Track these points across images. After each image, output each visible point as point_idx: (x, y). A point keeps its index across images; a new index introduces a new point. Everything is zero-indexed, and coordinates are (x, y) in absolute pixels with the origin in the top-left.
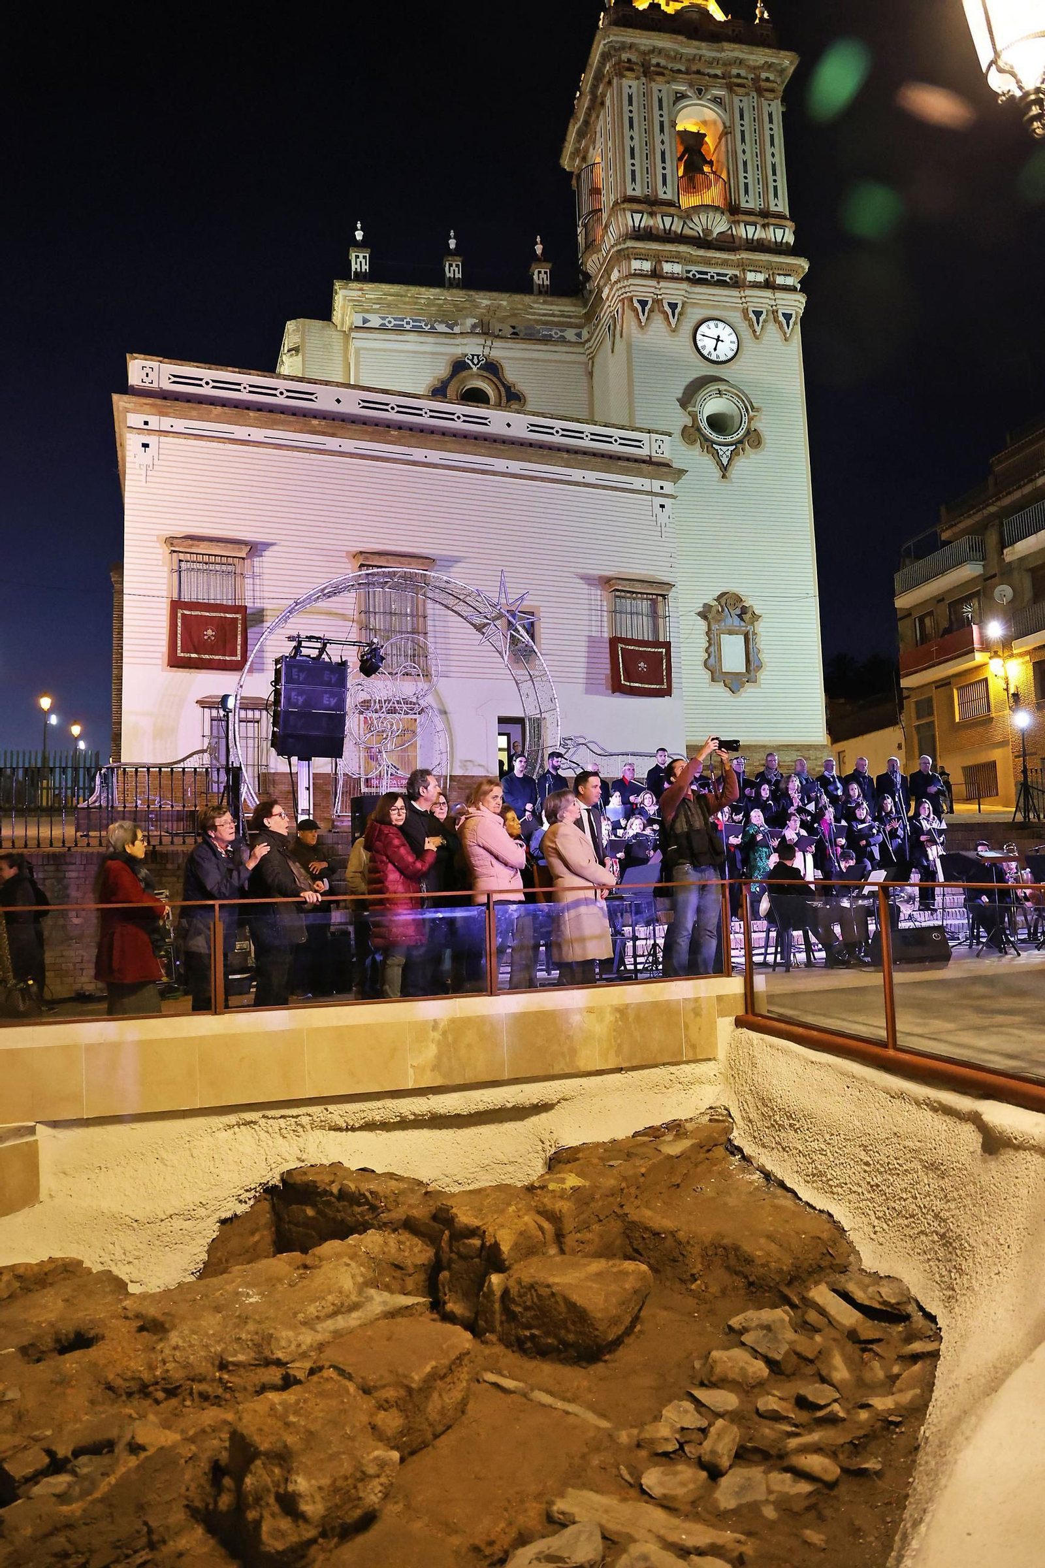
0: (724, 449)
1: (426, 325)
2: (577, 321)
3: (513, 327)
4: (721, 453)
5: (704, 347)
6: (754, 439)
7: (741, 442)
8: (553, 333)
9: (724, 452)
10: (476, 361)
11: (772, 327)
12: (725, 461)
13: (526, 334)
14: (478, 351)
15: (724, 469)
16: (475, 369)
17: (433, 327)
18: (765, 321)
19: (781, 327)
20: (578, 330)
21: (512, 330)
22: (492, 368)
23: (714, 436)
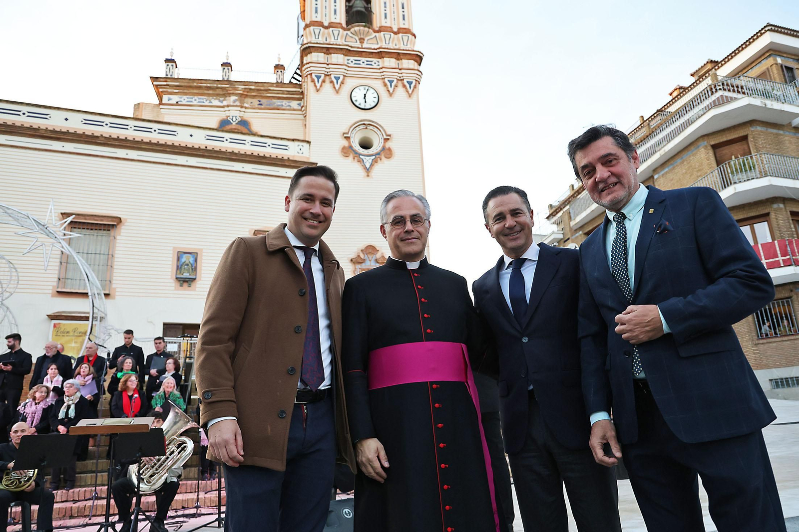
0: (368, 158)
1: (206, 101)
2: (298, 96)
3: (260, 101)
4: (365, 161)
5: (356, 101)
6: (387, 152)
7: (378, 154)
8: (284, 104)
9: (368, 161)
10: (234, 119)
11: (400, 89)
12: (368, 166)
13: (267, 105)
14: (237, 114)
15: (368, 170)
16: (234, 123)
17: (210, 102)
18: (396, 86)
19: (406, 89)
20: (298, 102)
21: (259, 103)
22: (244, 123)
23: (361, 151)
